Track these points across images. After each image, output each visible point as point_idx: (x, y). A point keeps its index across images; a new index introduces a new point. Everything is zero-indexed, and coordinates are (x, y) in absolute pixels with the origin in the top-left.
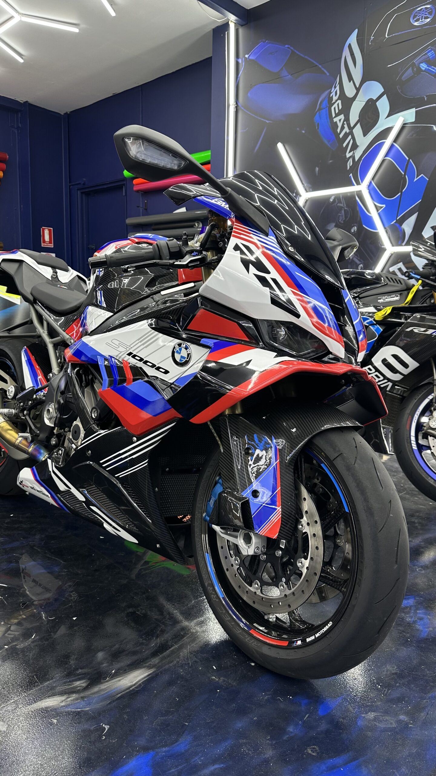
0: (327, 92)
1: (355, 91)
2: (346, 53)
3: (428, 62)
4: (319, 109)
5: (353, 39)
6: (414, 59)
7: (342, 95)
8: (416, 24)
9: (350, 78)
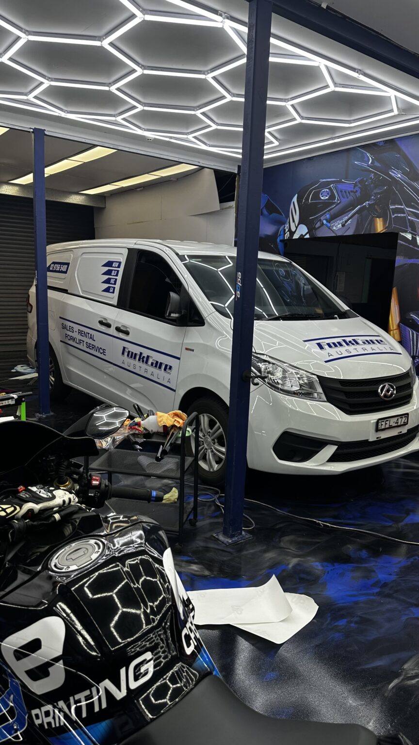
0: (283, 226)
1: (295, 228)
2: (292, 206)
3: (327, 220)
5: (295, 199)
6: (320, 217)
7: (290, 230)
8: (322, 198)
9: (294, 221)
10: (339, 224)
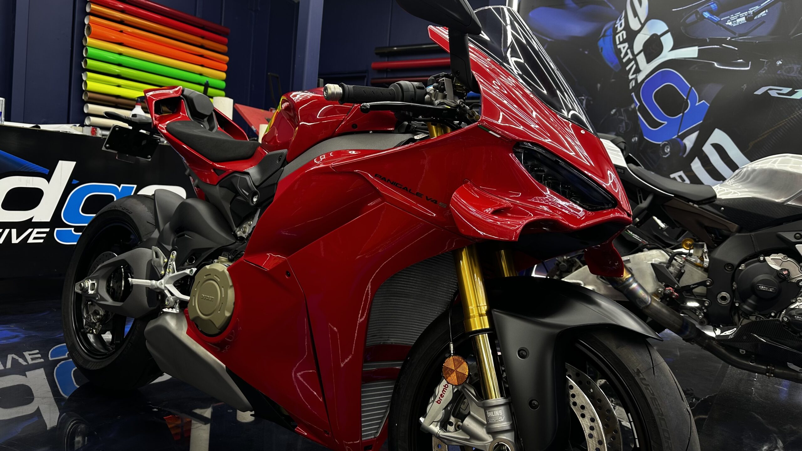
0: (611, 23)
3: (711, 12)
4: (604, 36)
10: (739, 17)
